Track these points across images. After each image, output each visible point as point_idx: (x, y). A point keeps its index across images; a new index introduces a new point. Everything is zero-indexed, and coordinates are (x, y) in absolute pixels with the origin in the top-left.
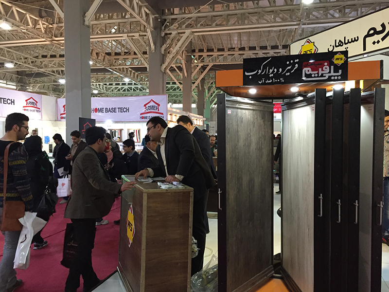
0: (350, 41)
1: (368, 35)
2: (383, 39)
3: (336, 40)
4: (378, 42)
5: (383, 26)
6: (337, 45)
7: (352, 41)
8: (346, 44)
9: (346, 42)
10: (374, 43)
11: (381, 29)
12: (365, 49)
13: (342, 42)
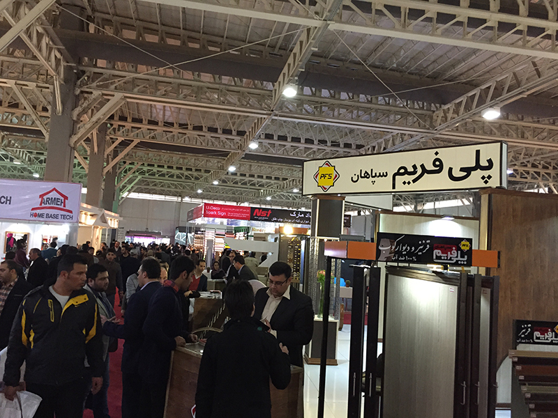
0: (378, 174)
1: (398, 174)
2: (414, 181)
3: (361, 170)
4: (409, 183)
5: (414, 167)
6: (363, 175)
7: (380, 175)
8: (373, 177)
9: (374, 175)
10: (404, 183)
11: (413, 170)
12: (394, 188)
13: (368, 174)
